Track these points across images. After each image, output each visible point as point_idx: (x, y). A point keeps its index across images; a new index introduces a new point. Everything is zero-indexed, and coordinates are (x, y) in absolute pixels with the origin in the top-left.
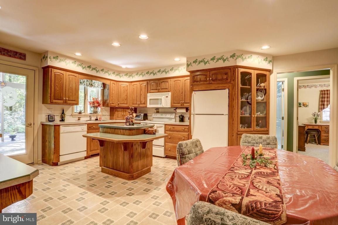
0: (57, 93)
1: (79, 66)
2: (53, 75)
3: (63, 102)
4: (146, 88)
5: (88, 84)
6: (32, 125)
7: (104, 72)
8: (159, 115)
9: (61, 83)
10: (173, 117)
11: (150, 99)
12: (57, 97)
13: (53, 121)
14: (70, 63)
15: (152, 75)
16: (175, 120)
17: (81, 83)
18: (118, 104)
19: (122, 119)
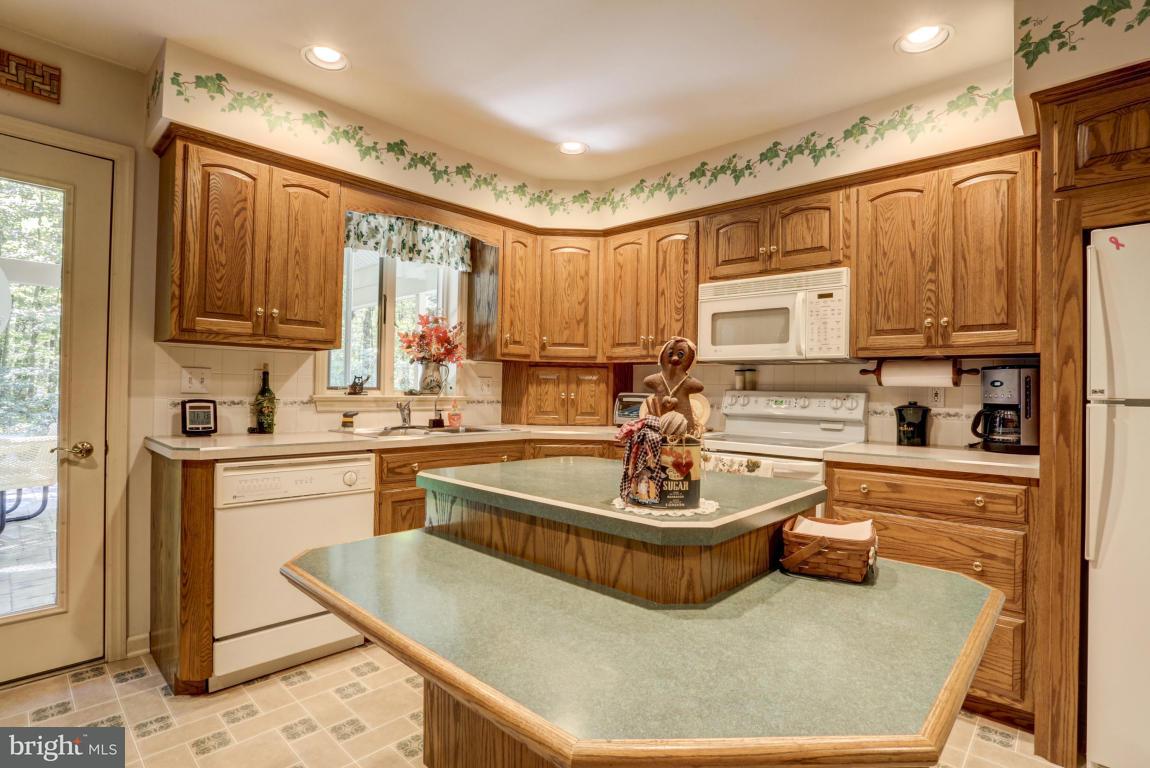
0: (219, 281)
1: (343, 141)
2: (195, 177)
3: (250, 331)
4: (691, 257)
5: (396, 245)
6: (98, 454)
7: (471, 182)
8: (762, 400)
9: (242, 226)
10: (858, 414)
11: (715, 316)
12: (219, 303)
13: (207, 433)
14: (291, 117)
15: (726, 179)
16: (862, 430)
17: (359, 236)
18: (543, 347)
19: (563, 421)
